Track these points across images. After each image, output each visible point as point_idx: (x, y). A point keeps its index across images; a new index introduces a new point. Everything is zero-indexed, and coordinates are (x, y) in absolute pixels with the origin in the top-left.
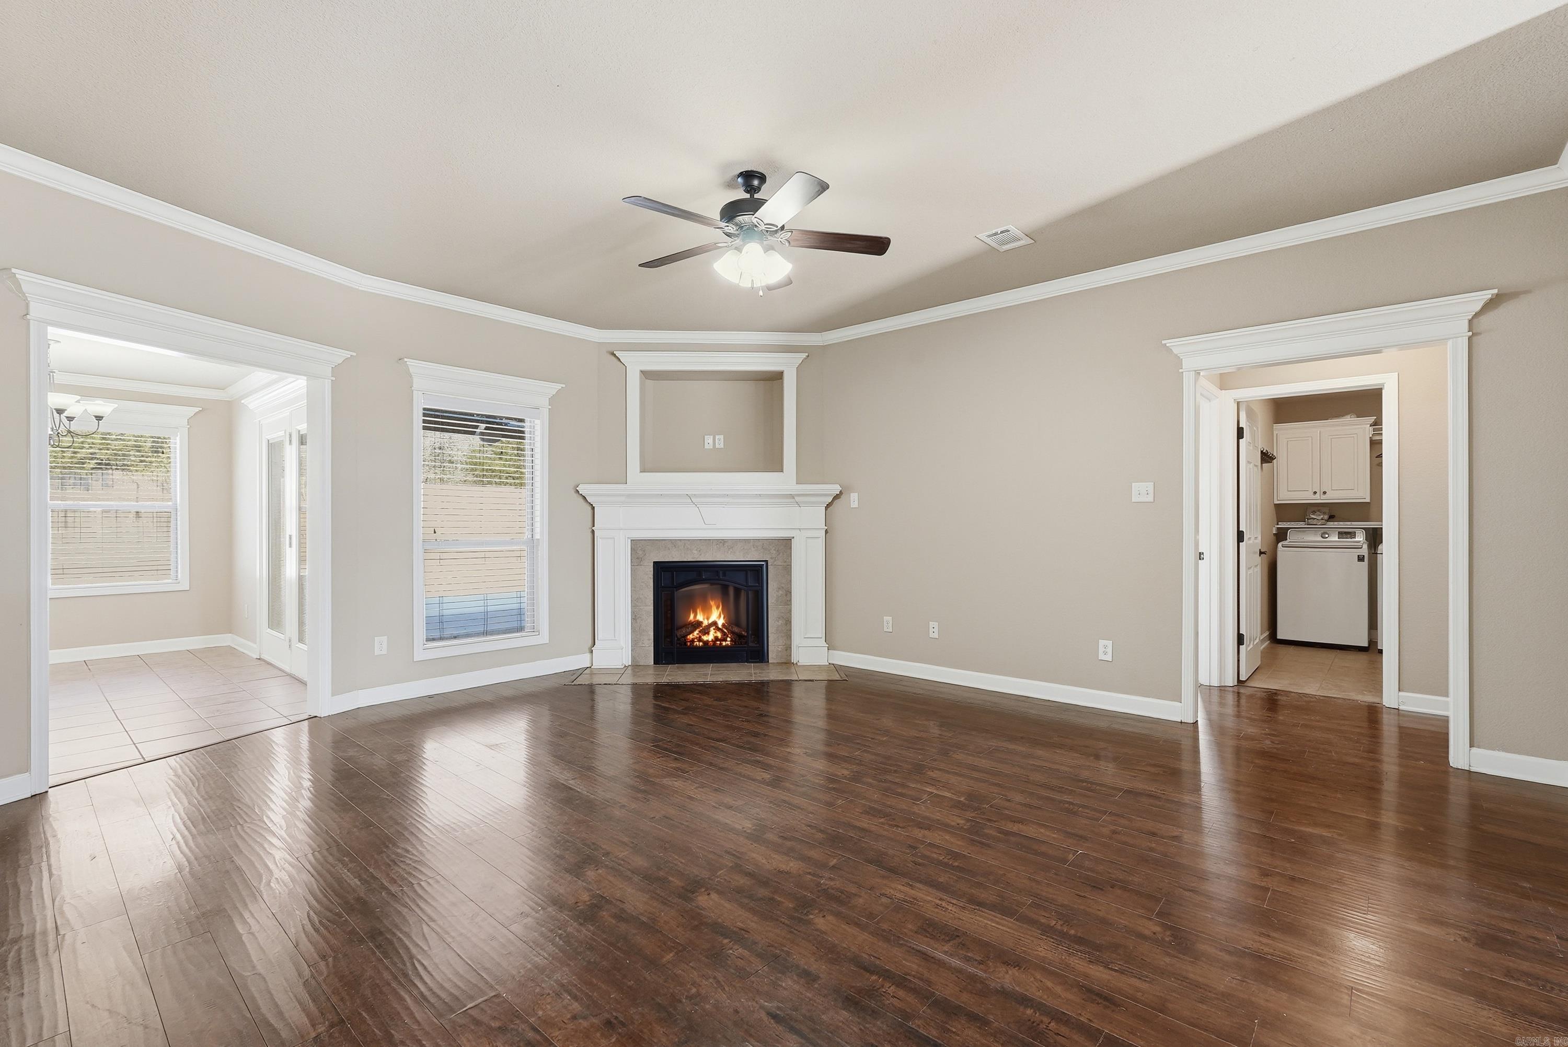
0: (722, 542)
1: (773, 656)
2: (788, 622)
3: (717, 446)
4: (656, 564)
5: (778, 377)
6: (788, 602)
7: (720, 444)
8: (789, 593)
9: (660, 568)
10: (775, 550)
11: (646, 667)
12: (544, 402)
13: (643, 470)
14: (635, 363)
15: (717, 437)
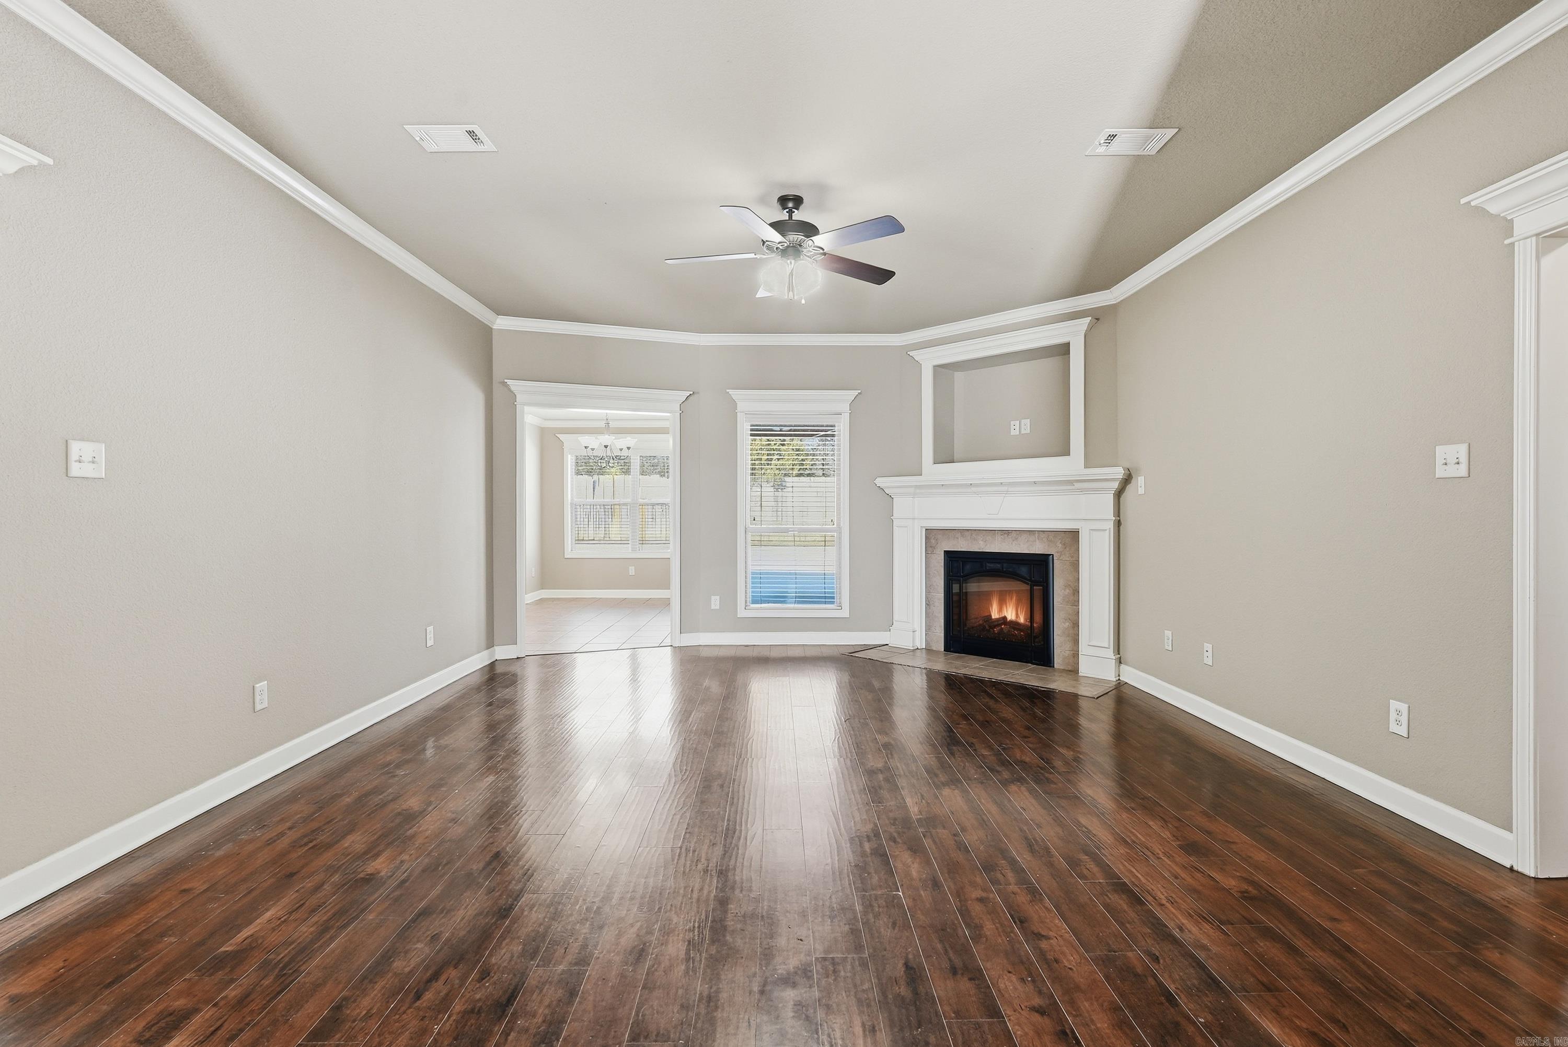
0: (1006, 532)
1: (1058, 661)
2: (1076, 625)
3: (1023, 432)
4: (947, 553)
5: (1064, 350)
6: (1076, 603)
7: (1026, 429)
8: (1076, 592)
9: (951, 557)
10: (1061, 543)
11: (937, 652)
12: (846, 407)
13: (936, 462)
14: (928, 359)
15: (1023, 421)
